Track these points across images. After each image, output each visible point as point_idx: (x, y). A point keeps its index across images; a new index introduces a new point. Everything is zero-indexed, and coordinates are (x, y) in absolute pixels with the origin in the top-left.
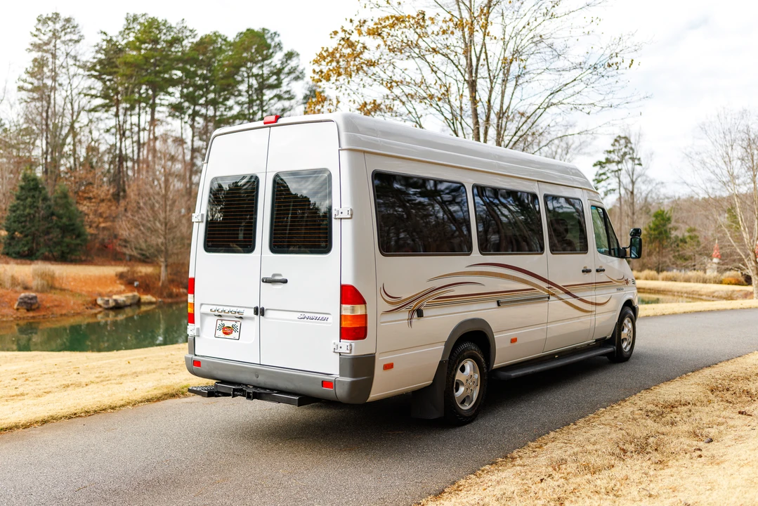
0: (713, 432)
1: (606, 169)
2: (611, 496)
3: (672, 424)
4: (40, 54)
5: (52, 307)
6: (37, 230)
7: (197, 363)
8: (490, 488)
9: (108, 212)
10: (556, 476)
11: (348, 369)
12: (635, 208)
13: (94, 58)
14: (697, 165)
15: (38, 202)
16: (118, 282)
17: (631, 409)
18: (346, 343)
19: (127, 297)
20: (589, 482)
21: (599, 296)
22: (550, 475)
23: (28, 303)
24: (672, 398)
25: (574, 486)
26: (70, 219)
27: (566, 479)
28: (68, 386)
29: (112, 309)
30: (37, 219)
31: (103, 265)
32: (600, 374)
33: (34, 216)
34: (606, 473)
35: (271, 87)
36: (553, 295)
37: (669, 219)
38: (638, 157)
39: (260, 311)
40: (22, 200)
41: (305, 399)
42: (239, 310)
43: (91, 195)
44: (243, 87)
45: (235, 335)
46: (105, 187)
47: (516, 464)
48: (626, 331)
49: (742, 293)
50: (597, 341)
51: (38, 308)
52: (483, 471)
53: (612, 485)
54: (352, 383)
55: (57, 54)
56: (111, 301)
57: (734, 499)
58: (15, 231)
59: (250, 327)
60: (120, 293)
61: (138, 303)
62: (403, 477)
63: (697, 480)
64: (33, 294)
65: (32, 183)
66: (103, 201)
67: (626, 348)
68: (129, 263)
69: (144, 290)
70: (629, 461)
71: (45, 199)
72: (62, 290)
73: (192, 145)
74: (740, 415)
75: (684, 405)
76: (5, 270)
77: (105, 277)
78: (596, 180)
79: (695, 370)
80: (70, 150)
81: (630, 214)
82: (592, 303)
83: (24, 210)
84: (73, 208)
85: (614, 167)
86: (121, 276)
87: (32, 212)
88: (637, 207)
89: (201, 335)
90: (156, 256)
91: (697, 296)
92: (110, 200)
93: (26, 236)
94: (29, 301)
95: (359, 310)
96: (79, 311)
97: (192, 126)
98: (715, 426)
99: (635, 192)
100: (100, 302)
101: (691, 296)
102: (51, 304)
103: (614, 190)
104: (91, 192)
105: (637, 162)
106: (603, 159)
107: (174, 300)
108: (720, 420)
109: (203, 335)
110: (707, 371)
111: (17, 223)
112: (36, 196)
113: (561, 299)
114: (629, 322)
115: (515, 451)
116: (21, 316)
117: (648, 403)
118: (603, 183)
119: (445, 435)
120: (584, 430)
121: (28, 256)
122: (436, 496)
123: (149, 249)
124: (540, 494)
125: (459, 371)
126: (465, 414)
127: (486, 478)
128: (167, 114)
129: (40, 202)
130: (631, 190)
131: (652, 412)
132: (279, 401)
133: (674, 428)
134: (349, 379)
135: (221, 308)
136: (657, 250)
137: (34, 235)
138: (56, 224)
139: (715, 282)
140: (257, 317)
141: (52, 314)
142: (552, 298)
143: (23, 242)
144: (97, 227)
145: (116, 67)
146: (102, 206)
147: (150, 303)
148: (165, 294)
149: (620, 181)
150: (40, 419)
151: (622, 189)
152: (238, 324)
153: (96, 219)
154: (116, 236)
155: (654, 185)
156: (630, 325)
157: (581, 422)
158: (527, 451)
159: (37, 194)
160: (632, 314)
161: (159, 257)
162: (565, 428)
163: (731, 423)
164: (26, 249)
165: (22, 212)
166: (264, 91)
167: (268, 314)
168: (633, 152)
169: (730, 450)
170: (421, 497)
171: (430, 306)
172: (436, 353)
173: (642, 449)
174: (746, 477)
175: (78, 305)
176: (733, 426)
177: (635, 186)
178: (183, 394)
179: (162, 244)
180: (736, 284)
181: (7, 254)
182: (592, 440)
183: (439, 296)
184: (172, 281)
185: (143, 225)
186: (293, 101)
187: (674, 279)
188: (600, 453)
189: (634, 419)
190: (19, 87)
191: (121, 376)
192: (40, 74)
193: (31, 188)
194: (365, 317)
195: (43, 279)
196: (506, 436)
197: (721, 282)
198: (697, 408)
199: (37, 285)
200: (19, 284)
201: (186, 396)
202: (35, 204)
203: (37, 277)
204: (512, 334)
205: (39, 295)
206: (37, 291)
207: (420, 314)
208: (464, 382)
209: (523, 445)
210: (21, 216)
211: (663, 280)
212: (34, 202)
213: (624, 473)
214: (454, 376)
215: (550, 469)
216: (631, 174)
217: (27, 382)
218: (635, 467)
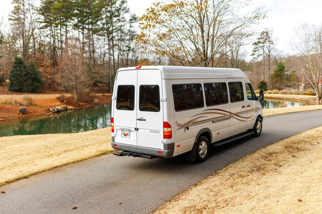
0: (282, 163)
1: (258, 46)
2: (247, 185)
3: (270, 161)
4: (17, 4)
5: (32, 112)
6: (22, 80)
7: (116, 145)
8: (211, 183)
9: (50, 71)
10: (231, 179)
11: (166, 148)
12: (270, 62)
13: (41, 6)
14: (294, 48)
15: (22, 69)
16: (57, 101)
17: (257, 155)
18: (165, 140)
19: (61, 107)
20: (241, 180)
21: (248, 115)
22: (229, 179)
23: (23, 111)
24: (271, 151)
25: (236, 182)
26: (35, 75)
27: (234, 180)
28: (66, 151)
29: (56, 112)
30: (22, 76)
31: (50, 94)
32: (249, 142)
33: (21, 74)
34: (246, 178)
35: (116, 16)
36: (232, 117)
37: (284, 67)
38: (272, 40)
39: (137, 129)
40: (15, 68)
41: (153, 157)
42: (129, 128)
43: (43, 64)
44: (104, 16)
45: (128, 136)
46: (49, 61)
47: (219, 175)
48: (258, 126)
49: (313, 99)
50: (247, 130)
51: (27, 113)
52: (209, 178)
53: (247, 181)
54: (168, 152)
55: (24, 4)
56: (55, 109)
57: (281, 185)
58: (13, 81)
59: (133, 134)
60: (59, 105)
61: (66, 109)
62: (185, 180)
63: (273, 179)
64: (25, 107)
65: (19, 61)
66: (48, 67)
67: (258, 132)
68: (60, 92)
69: (68, 104)
70: (254, 174)
71: (25, 67)
72: (36, 105)
73: (83, 41)
74: (292, 157)
75: (275, 154)
76: (12, 98)
77: (52, 99)
78: (254, 50)
79: (282, 139)
80: (33, 46)
81: (268, 65)
82: (246, 118)
83: (16, 72)
84: (36, 71)
85: (261, 45)
86: (58, 98)
87: (20, 73)
88: (271, 61)
89: (116, 136)
90: (72, 90)
91: (295, 100)
92: (51, 66)
93: (18, 83)
94: (23, 110)
95: (169, 129)
96: (43, 114)
97: (83, 33)
98: (283, 161)
99: (270, 56)
100: (51, 109)
101: (292, 100)
102: (32, 111)
103: (261, 55)
104: (44, 63)
105: (271, 42)
106: (257, 41)
107: (81, 108)
108: (285, 159)
109: (117, 136)
110: (286, 140)
111: (14, 77)
112: (21, 66)
113: (234, 118)
114: (259, 122)
115: (219, 171)
116: (21, 116)
117: (263, 153)
118: (257, 52)
119: (196, 166)
120: (241, 163)
121: (19, 91)
122: (195, 186)
123: (69, 87)
124: (226, 185)
125: (200, 145)
126: (203, 159)
127: (210, 180)
128: (72, 28)
129: (23, 68)
130: (269, 54)
131: (264, 156)
132: (144, 157)
133: (270, 162)
134: (167, 151)
135: (123, 128)
136: (279, 80)
137: (21, 82)
138: (30, 77)
139: (303, 94)
140: (136, 131)
141: (33, 115)
142: (231, 118)
143: (17, 85)
144: (46, 78)
145: (50, 9)
146: (48, 69)
147: (71, 109)
148: (77, 105)
149: (264, 51)
150: (64, 164)
151: (265, 54)
152: (129, 133)
153: (46, 75)
154: (54, 82)
155: (278, 52)
156: (260, 124)
157: (240, 160)
158: (223, 171)
159: (21, 65)
160: (261, 119)
161: (73, 90)
162: (235, 163)
163: (288, 160)
164: (18, 88)
165: (16, 73)
166: (113, 18)
167: (139, 130)
168: (270, 38)
169: (285, 169)
170: (191, 186)
171: (191, 126)
172: (193, 140)
173: (259, 169)
174: (286, 178)
175: (43, 111)
176: (289, 161)
177: (270, 53)
178: (107, 153)
179: (74, 85)
180: (311, 95)
181: (11, 90)
182: (243, 167)
183: (194, 123)
184: (79, 100)
185: (66, 77)
186: (125, 22)
187: (286, 93)
188: (245, 171)
189: (258, 159)
190: (9, 19)
191: (82, 147)
192: (17, 13)
193: (19, 62)
194: (171, 131)
195: (27, 101)
196: (216, 166)
197: (305, 94)
198: (279, 154)
199: (26, 104)
200: (18, 103)
201: (108, 154)
202: (21, 69)
203: (25, 100)
204: (218, 132)
205: (27, 108)
206: (25, 106)
207: (188, 128)
208: (202, 148)
209: (221, 169)
210: (16, 74)
211: (281, 94)
212: (20, 68)
213: (252, 177)
214: (199, 147)
215: (229, 177)
216: (269, 48)
217: (51, 150)
218: (255, 176)
